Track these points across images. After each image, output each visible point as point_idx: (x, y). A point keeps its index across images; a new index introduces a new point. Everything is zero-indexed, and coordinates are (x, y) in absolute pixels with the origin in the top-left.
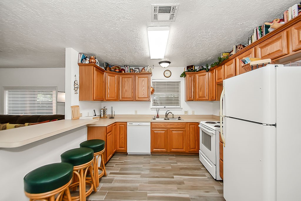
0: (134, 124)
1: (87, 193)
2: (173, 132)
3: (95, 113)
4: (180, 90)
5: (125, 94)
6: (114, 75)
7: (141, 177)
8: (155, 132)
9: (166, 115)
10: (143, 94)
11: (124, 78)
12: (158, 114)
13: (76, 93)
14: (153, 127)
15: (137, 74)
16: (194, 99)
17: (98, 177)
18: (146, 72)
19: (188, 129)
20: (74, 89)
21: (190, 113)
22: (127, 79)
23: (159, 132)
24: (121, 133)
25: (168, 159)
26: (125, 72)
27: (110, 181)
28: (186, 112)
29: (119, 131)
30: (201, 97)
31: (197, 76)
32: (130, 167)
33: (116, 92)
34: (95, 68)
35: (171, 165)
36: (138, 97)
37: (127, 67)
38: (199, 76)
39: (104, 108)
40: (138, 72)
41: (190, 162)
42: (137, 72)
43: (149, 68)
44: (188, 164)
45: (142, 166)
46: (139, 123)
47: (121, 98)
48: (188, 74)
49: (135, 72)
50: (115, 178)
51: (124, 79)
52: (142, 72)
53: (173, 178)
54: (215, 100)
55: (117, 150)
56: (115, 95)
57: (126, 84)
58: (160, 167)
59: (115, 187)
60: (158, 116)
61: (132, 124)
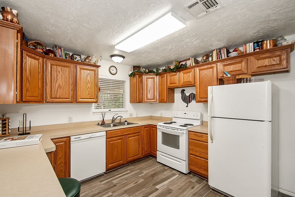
0: (83, 137)
2: (130, 138)
5: (57, 92)
6: (37, 57)
8: (111, 143)
9: (113, 120)
10: (89, 94)
11: (55, 66)
12: (103, 119)
14: (108, 137)
15: (79, 63)
16: (142, 101)
18: (93, 63)
19: (143, 132)
21: (134, 116)
22: (61, 69)
23: (115, 142)
26: (55, 56)
28: (131, 115)
30: (149, 99)
31: (145, 77)
35: (139, 176)
36: (81, 97)
37: (60, 50)
38: (148, 78)
39: (3, 116)
40: (80, 61)
42: (78, 60)
46: (90, 135)
47: (49, 99)
49: (75, 60)
51: (55, 68)
52: (85, 62)
53: (157, 189)
54: (166, 102)
56: (38, 92)
57: (60, 76)
58: (132, 184)
60: (104, 122)
61: (80, 138)
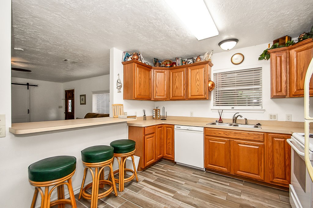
0: (182, 127)
1: (99, 195)
2: (240, 145)
3: (145, 113)
4: (261, 81)
5: (175, 92)
6: (163, 71)
7: (173, 197)
8: (210, 141)
9: (233, 120)
10: (198, 91)
11: (174, 73)
12: (220, 117)
13: (119, 91)
14: (207, 134)
15: (191, 66)
16: (286, 94)
17: (123, 181)
18: (203, 61)
19: (270, 144)
20: (117, 88)
22: (178, 74)
23: (216, 142)
24: (169, 137)
25: (228, 184)
26: (176, 66)
27: (137, 190)
28: (273, 117)
29: (166, 135)
31: (293, 52)
32: (169, 180)
33: (165, 90)
34: (136, 64)
35: (229, 194)
36: (191, 94)
37: (178, 60)
38: (297, 52)
39: (157, 108)
40: (192, 63)
41: (268, 199)
42: (190, 63)
43: (206, 55)
44: (262, 203)
45: (184, 183)
46: (188, 128)
47: (171, 97)
48: (275, 52)
49: (188, 64)
50: (145, 188)
51: (174, 75)
52: (196, 63)
55: (163, 156)
56: (165, 93)
57: (177, 80)
58: (208, 192)
59: (137, 199)
60: (221, 120)
61: (180, 127)
